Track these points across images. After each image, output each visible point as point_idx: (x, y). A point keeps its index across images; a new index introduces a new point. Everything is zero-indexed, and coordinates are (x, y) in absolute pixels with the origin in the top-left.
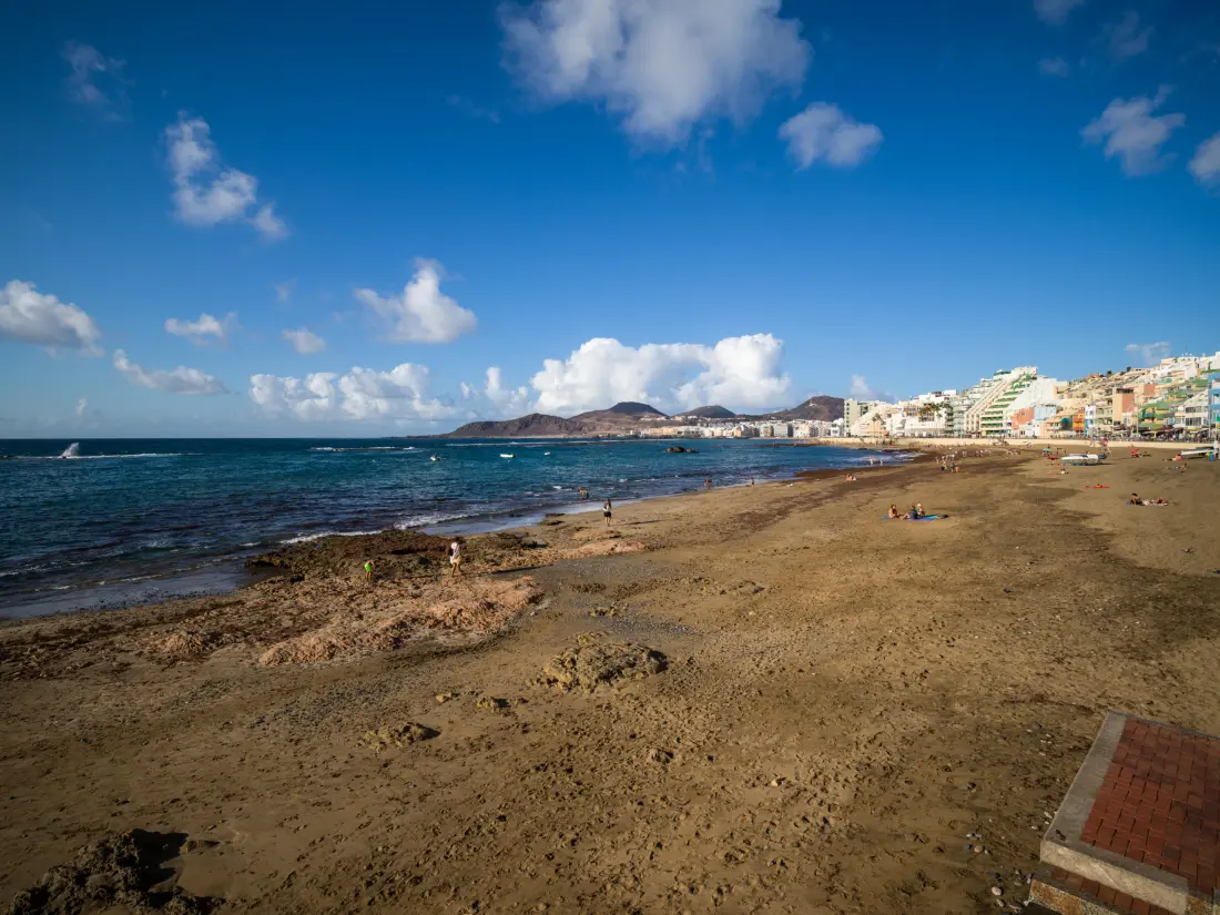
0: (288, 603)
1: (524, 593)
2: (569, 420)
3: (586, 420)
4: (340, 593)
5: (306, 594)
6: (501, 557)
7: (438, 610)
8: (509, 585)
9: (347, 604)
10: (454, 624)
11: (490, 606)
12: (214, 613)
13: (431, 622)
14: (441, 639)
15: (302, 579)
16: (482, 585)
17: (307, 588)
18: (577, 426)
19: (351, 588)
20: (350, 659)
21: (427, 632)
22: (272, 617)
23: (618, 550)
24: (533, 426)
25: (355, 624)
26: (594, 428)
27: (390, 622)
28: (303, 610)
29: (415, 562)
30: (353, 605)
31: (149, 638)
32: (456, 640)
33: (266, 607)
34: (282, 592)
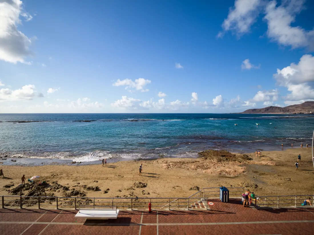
0: (205, 163)
1: (242, 170)
2: (284, 108)
3: (291, 108)
4: (213, 163)
5: (208, 162)
6: (242, 161)
7: (227, 170)
8: (241, 168)
9: (214, 165)
10: (229, 173)
11: (235, 171)
12: (196, 163)
13: (225, 172)
14: (226, 175)
15: (207, 159)
16: (236, 167)
17: (208, 161)
18: (287, 110)
19: (214, 163)
20: (214, 175)
21: (224, 173)
22: (204, 165)
23: (268, 164)
24: (270, 110)
25: (215, 169)
26: (294, 111)
27: (219, 171)
28: (208, 165)
29: (225, 159)
30: (214, 166)
31: (190, 165)
32: (229, 176)
33: (202, 163)
34: (204, 161)
